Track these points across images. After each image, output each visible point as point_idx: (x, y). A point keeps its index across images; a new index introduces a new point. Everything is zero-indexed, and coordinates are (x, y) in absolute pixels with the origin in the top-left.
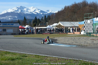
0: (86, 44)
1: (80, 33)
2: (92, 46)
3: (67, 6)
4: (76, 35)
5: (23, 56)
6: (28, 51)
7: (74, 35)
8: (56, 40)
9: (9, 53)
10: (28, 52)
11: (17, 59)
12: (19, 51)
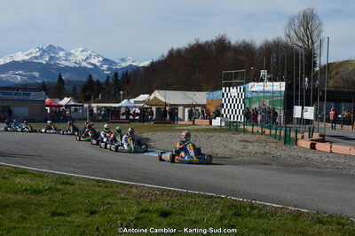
0: (228, 154)
1: (211, 123)
2: (246, 159)
3: (175, 48)
4: (199, 127)
5: (63, 183)
6: (73, 170)
7: (193, 127)
8: (148, 139)
9: (25, 172)
10: (74, 172)
11: (49, 189)
12: (49, 167)
